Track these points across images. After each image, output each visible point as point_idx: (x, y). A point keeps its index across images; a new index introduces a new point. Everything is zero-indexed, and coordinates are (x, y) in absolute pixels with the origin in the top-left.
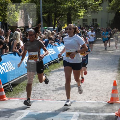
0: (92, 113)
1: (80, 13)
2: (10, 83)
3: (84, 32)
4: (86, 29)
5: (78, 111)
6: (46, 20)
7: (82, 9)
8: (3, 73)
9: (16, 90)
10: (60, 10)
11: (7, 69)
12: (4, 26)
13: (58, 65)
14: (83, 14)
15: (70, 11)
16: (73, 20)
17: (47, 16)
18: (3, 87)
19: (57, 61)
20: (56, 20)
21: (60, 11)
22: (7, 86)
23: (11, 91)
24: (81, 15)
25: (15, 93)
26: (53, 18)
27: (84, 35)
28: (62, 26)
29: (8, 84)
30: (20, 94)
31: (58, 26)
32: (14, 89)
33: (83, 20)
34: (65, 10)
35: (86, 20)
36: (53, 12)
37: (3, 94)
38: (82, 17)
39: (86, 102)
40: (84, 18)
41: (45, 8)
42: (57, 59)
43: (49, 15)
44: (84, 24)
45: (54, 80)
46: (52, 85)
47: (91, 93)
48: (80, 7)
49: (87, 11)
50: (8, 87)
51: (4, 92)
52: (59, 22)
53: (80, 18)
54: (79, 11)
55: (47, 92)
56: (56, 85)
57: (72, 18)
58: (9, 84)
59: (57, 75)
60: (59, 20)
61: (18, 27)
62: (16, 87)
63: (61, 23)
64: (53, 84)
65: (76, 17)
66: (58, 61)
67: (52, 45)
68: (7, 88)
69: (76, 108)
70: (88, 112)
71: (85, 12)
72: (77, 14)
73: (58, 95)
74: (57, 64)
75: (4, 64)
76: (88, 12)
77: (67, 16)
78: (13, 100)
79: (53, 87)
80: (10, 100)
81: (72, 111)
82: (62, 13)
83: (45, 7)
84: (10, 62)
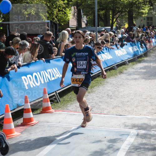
0: (154, 132)
1: (144, 10)
2: (58, 92)
3: (147, 33)
4: (150, 30)
5: (136, 128)
6: (103, 19)
7: (146, 5)
8: (48, 81)
9: (64, 101)
10: (119, 6)
11: (53, 76)
12: (53, 25)
13: (115, 72)
14: (147, 11)
15: (132, 7)
16: (135, 19)
17: (104, 13)
18: (48, 97)
19: (113, 68)
20: (115, 18)
21: (119, 8)
22: (54, 95)
23: (58, 102)
24: (145, 13)
25: (62, 104)
26: (111, 16)
27: (148, 36)
28: (121, 26)
29: (54, 93)
30: (69, 105)
31: (117, 25)
32: (61, 99)
33: (148, 18)
34: (125, 6)
35: (151, 18)
36: (111, 9)
37: (48, 105)
38: (146, 15)
39: (147, 118)
40: (148, 16)
41: (102, 5)
42: (114, 65)
43: (105, 12)
44: (148, 23)
45: (109, 90)
46: (106, 96)
47: (153, 107)
48: (143, 2)
49: (152, 7)
50: (55, 97)
51: (49, 103)
52: (119, 21)
53: (144, 16)
54: (143, 8)
55: (100, 104)
56: (111, 96)
57: (134, 15)
58: (56, 93)
59: (113, 85)
60: (118, 18)
61: (70, 26)
62: (64, 97)
63: (121, 21)
64: (108, 95)
65: (138, 15)
66: (115, 68)
67: (108, 48)
68: (53, 98)
69: (134, 124)
70: (149, 131)
71: (150, 9)
72: (140, 11)
73: (113, 108)
74: (113, 71)
75: (49, 70)
76: (153, 9)
77: (127, 14)
78: (60, 112)
79: (108, 98)
80: (57, 112)
81: (129, 129)
82: (121, 10)
83: (101, 3)
84: (56, 68)
